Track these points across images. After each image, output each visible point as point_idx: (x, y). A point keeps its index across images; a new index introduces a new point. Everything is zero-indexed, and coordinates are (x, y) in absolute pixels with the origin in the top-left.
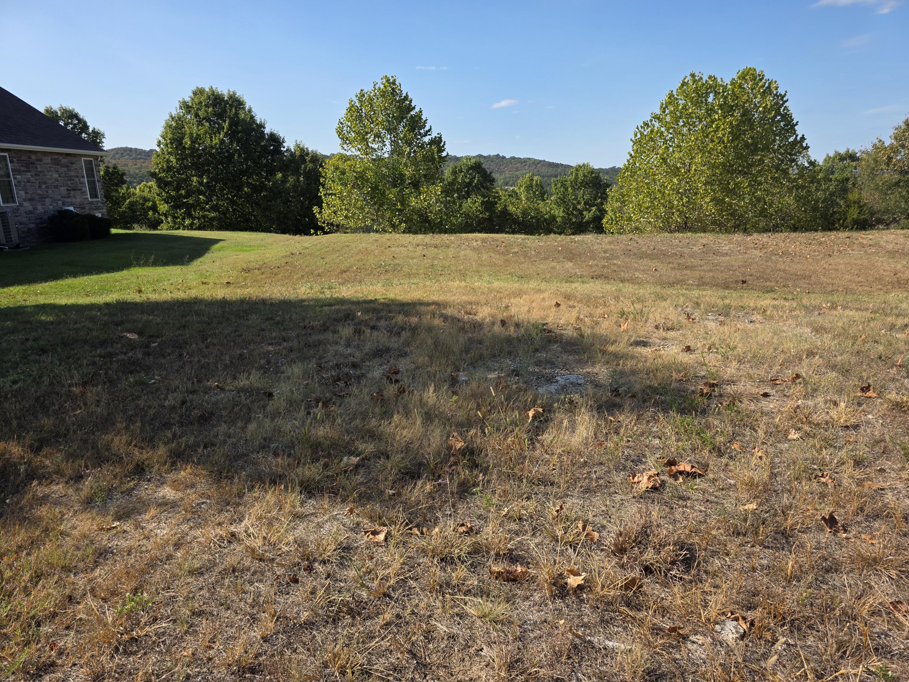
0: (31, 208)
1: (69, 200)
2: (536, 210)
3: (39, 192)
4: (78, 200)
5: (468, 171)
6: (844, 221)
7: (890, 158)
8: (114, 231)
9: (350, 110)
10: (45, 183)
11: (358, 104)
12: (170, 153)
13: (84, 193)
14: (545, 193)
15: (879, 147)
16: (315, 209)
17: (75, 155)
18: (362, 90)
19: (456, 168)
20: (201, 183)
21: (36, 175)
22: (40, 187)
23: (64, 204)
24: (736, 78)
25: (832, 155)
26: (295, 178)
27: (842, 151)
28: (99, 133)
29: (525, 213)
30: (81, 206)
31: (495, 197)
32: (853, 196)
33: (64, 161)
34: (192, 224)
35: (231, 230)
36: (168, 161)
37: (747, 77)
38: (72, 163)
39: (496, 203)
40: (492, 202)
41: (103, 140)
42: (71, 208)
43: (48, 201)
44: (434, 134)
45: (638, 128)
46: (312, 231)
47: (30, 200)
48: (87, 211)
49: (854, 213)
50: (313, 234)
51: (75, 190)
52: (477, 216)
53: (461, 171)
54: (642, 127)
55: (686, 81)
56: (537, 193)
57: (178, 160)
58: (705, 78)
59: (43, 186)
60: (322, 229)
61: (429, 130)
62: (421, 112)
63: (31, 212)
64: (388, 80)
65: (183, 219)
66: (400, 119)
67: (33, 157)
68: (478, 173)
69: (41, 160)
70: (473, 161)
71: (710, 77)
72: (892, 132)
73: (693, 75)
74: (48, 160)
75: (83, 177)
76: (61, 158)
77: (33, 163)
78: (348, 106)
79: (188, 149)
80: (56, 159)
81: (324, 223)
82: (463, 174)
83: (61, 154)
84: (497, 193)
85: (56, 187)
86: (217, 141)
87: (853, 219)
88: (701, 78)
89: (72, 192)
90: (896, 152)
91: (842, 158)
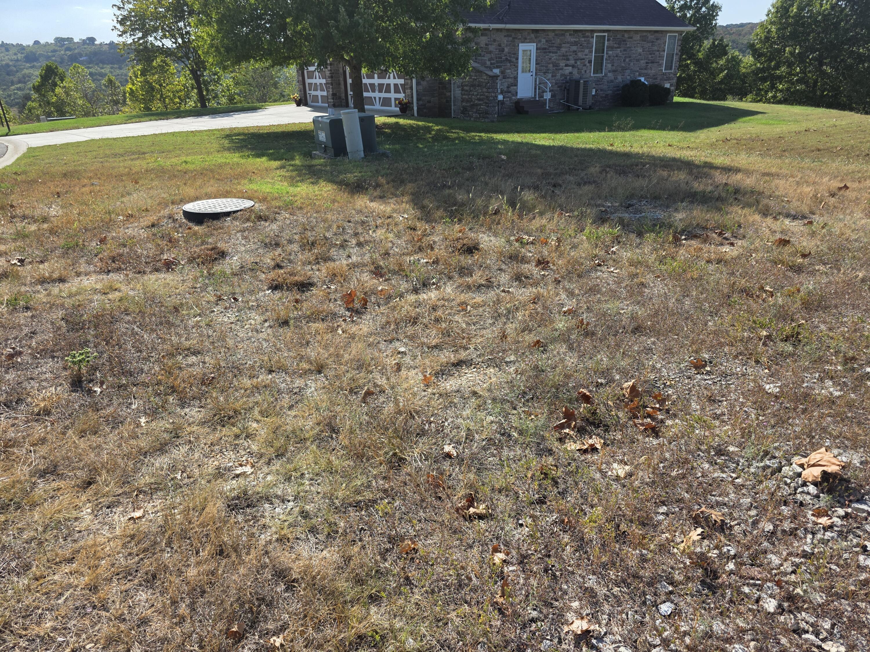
0: (613, 78)
1: (646, 71)
3: (623, 65)
4: (652, 72)
8: (677, 99)
10: (630, 57)
12: (772, 23)
13: (661, 65)
17: (662, 32)
20: (792, 53)
21: (625, 50)
22: (624, 61)
23: (640, 75)
28: (716, 6)
30: (655, 77)
33: (651, 37)
34: (774, 97)
35: (812, 105)
36: (769, 31)
38: (657, 39)
41: (719, 13)
42: (643, 79)
43: (628, 71)
47: (614, 71)
48: (657, 82)
51: (653, 62)
57: (778, 30)
59: (627, 60)
63: (612, 81)
65: (766, 92)
67: (626, 35)
69: (631, 38)
74: (637, 37)
75: (664, 51)
76: (649, 34)
77: (624, 41)
79: (793, 17)
80: (644, 36)
83: (650, 31)
85: (638, 60)
86: (828, 6)
89: (650, 65)
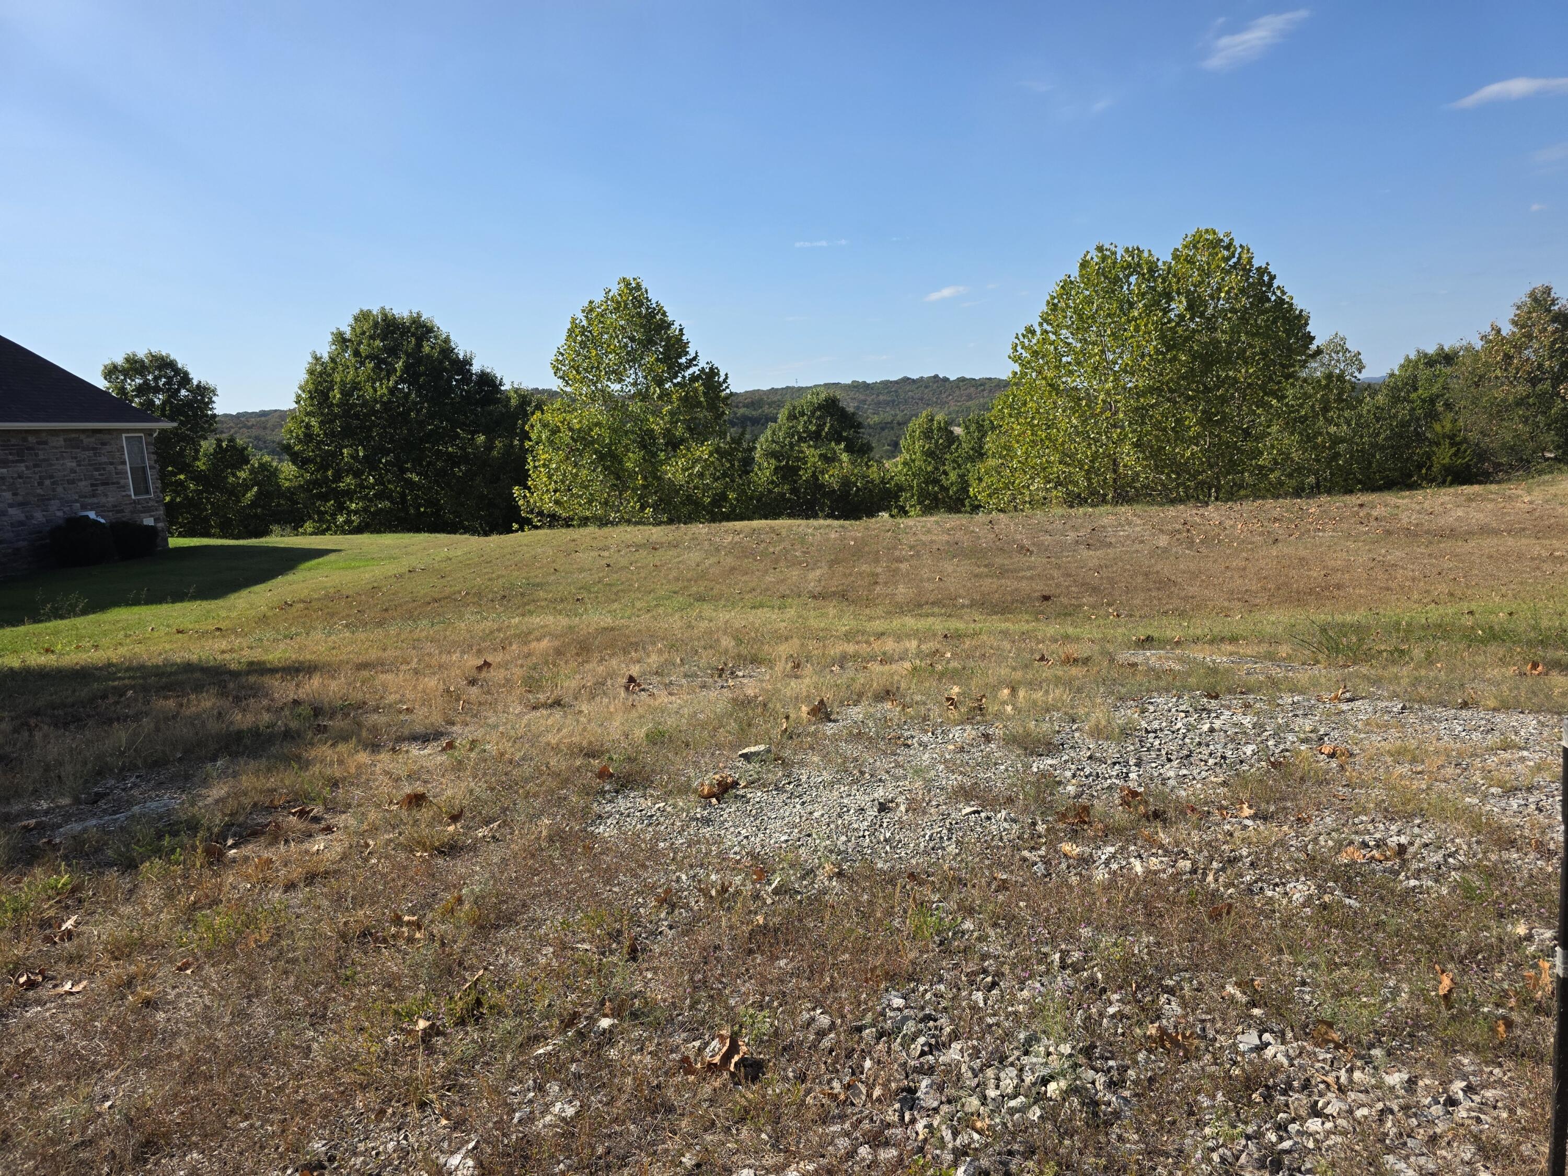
0: (22, 517)
1: (95, 500)
3: (39, 491)
4: (111, 500)
6: (1429, 468)
7: (1508, 357)
8: (175, 542)
9: (571, 331)
10: (51, 477)
11: (585, 323)
12: (308, 414)
13: (125, 487)
14: (954, 442)
15: (1495, 339)
16: (516, 491)
17: (109, 431)
18: (591, 302)
19: (794, 408)
20: (355, 457)
21: (36, 466)
22: (41, 484)
23: (84, 507)
24: (1180, 247)
25: (1413, 356)
26: (507, 442)
27: (1431, 350)
28: (205, 388)
30: (117, 508)
31: (798, 459)
32: (1445, 425)
33: (86, 441)
34: (348, 522)
35: (409, 530)
36: (308, 426)
37: (1200, 245)
38: (104, 444)
39: (800, 468)
41: (214, 399)
42: (92, 515)
43: (55, 503)
45: (1017, 338)
46: (515, 526)
47: (21, 505)
48: (126, 515)
49: (1444, 456)
50: (516, 531)
51: (107, 484)
54: (1024, 336)
55: (1088, 257)
56: (941, 441)
57: (322, 423)
58: (1120, 252)
59: (47, 482)
60: (528, 522)
61: (695, 358)
62: (681, 330)
63: (21, 523)
64: (628, 284)
65: (334, 516)
66: (648, 343)
67: (32, 439)
69: (46, 443)
70: (823, 396)
71: (1127, 250)
72: (1511, 313)
73: (1100, 249)
74: (60, 441)
75: (124, 463)
76: (82, 437)
77: (29, 449)
78: (569, 326)
79: (337, 406)
80: (73, 440)
81: (532, 512)
82: (805, 418)
83: (84, 431)
84: (802, 452)
85: (72, 482)
86: (385, 391)
87: (1444, 465)
88: (1115, 253)
89: (101, 488)
90: (1519, 348)
91: (1430, 362)
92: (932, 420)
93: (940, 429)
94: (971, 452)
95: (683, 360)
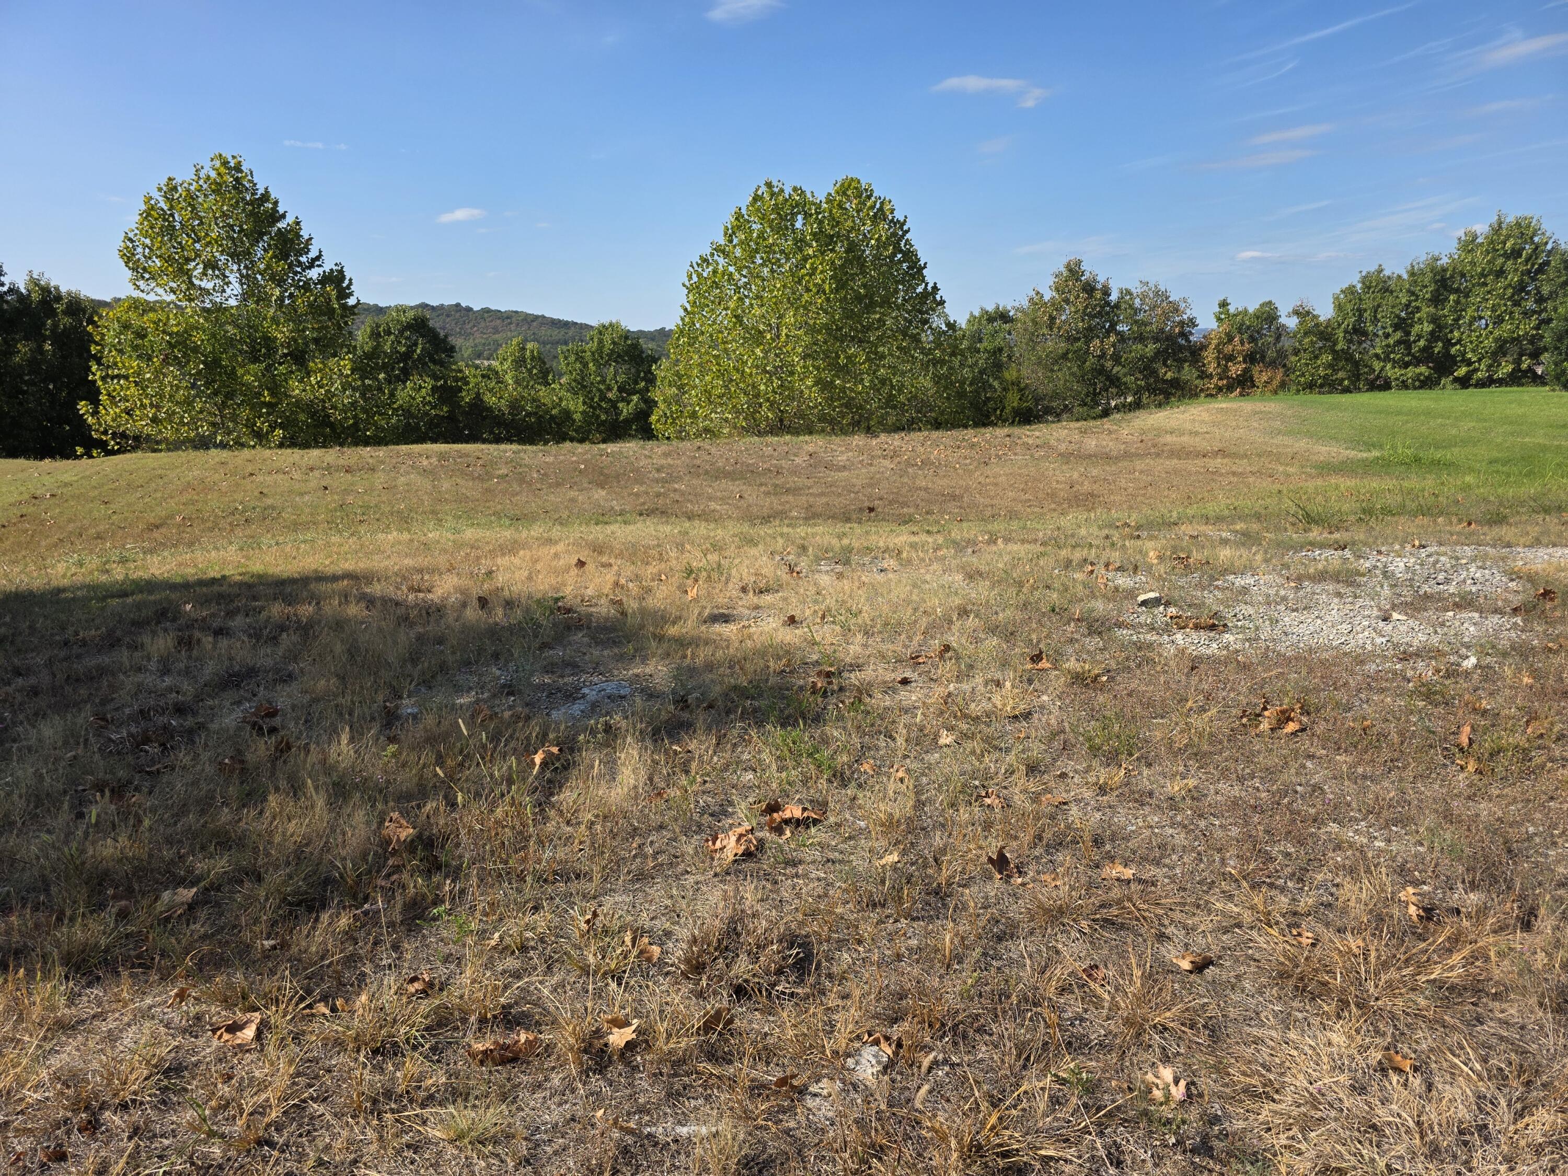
2: (534, 400)
5: (401, 332)
6: (1002, 411)
7: (1052, 319)
9: (148, 214)
11: (163, 205)
14: (548, 373)
15: (1037, 302)
16: (83, 407)
18: (170, 179)
19: (378, 326)
24: (833, 192)
25: (977, 314)
26: (32, 345)
27: (991, 308)
29: (515, 406)
31: (456, 380)
32: (1010, 374)
37: (849, 193)
39: (460, 389)
40: (451, 387)
44: (328, 265)
45: (692, 266)
46: (79, 450)
49: (1013, 400)
50: (82, 456)
52: (426, 414)
53: (389, 333)
54: (698, 265)
55: (760, 193)
56: (535, 371)
58: (788, 190)
60: (102, 445)
61: (318, 258)
62: (298, 223)
64: (225, 163)
66: (257, 235)
68: (423, 336)
70: (410, 315)
71: (795, 189)
72: (1051, 281)
73: (769, 185)
78: (144, 207)
81: (105, 433)
82: (392, 337)
84: (461, 371)
87: (1013, 408)
88: (782, 191)
90: (1060, 310)
91: (991, 319)
92: (524, 349)
93: (533, 358)
94: (574, 384)
95: (303, 259)
